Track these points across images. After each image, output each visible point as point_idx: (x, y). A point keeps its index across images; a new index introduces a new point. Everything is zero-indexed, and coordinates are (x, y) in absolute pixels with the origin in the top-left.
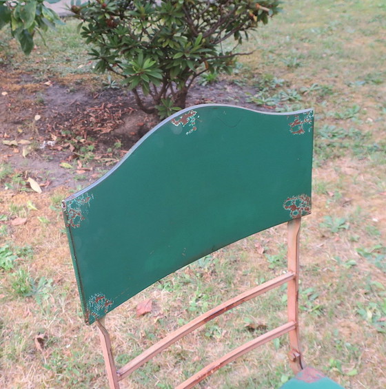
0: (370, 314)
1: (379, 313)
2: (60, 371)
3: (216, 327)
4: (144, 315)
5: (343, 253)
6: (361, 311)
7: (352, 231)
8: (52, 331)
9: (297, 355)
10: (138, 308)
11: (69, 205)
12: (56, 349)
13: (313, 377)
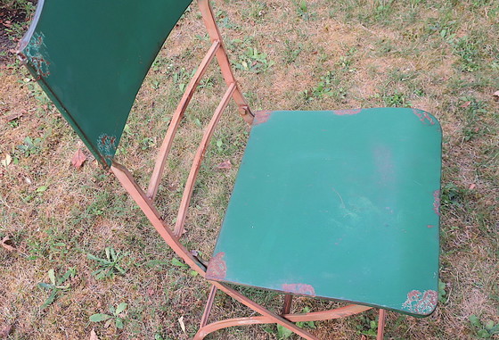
0: (245, 64)
1: (249, 61)
2: (46, 253)
3: (147, 139)
4: (82, 165)
5: (199, 31)
6: (238, 66)
7: (194, 10)
8: (12, 228)
9: (246, 107)
10: (73, 163)
11: (28, 54)
12: (27, 240)
13: (266, 116)
